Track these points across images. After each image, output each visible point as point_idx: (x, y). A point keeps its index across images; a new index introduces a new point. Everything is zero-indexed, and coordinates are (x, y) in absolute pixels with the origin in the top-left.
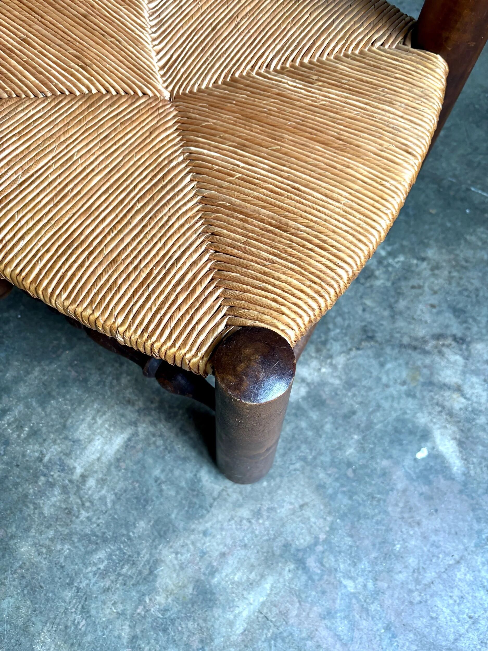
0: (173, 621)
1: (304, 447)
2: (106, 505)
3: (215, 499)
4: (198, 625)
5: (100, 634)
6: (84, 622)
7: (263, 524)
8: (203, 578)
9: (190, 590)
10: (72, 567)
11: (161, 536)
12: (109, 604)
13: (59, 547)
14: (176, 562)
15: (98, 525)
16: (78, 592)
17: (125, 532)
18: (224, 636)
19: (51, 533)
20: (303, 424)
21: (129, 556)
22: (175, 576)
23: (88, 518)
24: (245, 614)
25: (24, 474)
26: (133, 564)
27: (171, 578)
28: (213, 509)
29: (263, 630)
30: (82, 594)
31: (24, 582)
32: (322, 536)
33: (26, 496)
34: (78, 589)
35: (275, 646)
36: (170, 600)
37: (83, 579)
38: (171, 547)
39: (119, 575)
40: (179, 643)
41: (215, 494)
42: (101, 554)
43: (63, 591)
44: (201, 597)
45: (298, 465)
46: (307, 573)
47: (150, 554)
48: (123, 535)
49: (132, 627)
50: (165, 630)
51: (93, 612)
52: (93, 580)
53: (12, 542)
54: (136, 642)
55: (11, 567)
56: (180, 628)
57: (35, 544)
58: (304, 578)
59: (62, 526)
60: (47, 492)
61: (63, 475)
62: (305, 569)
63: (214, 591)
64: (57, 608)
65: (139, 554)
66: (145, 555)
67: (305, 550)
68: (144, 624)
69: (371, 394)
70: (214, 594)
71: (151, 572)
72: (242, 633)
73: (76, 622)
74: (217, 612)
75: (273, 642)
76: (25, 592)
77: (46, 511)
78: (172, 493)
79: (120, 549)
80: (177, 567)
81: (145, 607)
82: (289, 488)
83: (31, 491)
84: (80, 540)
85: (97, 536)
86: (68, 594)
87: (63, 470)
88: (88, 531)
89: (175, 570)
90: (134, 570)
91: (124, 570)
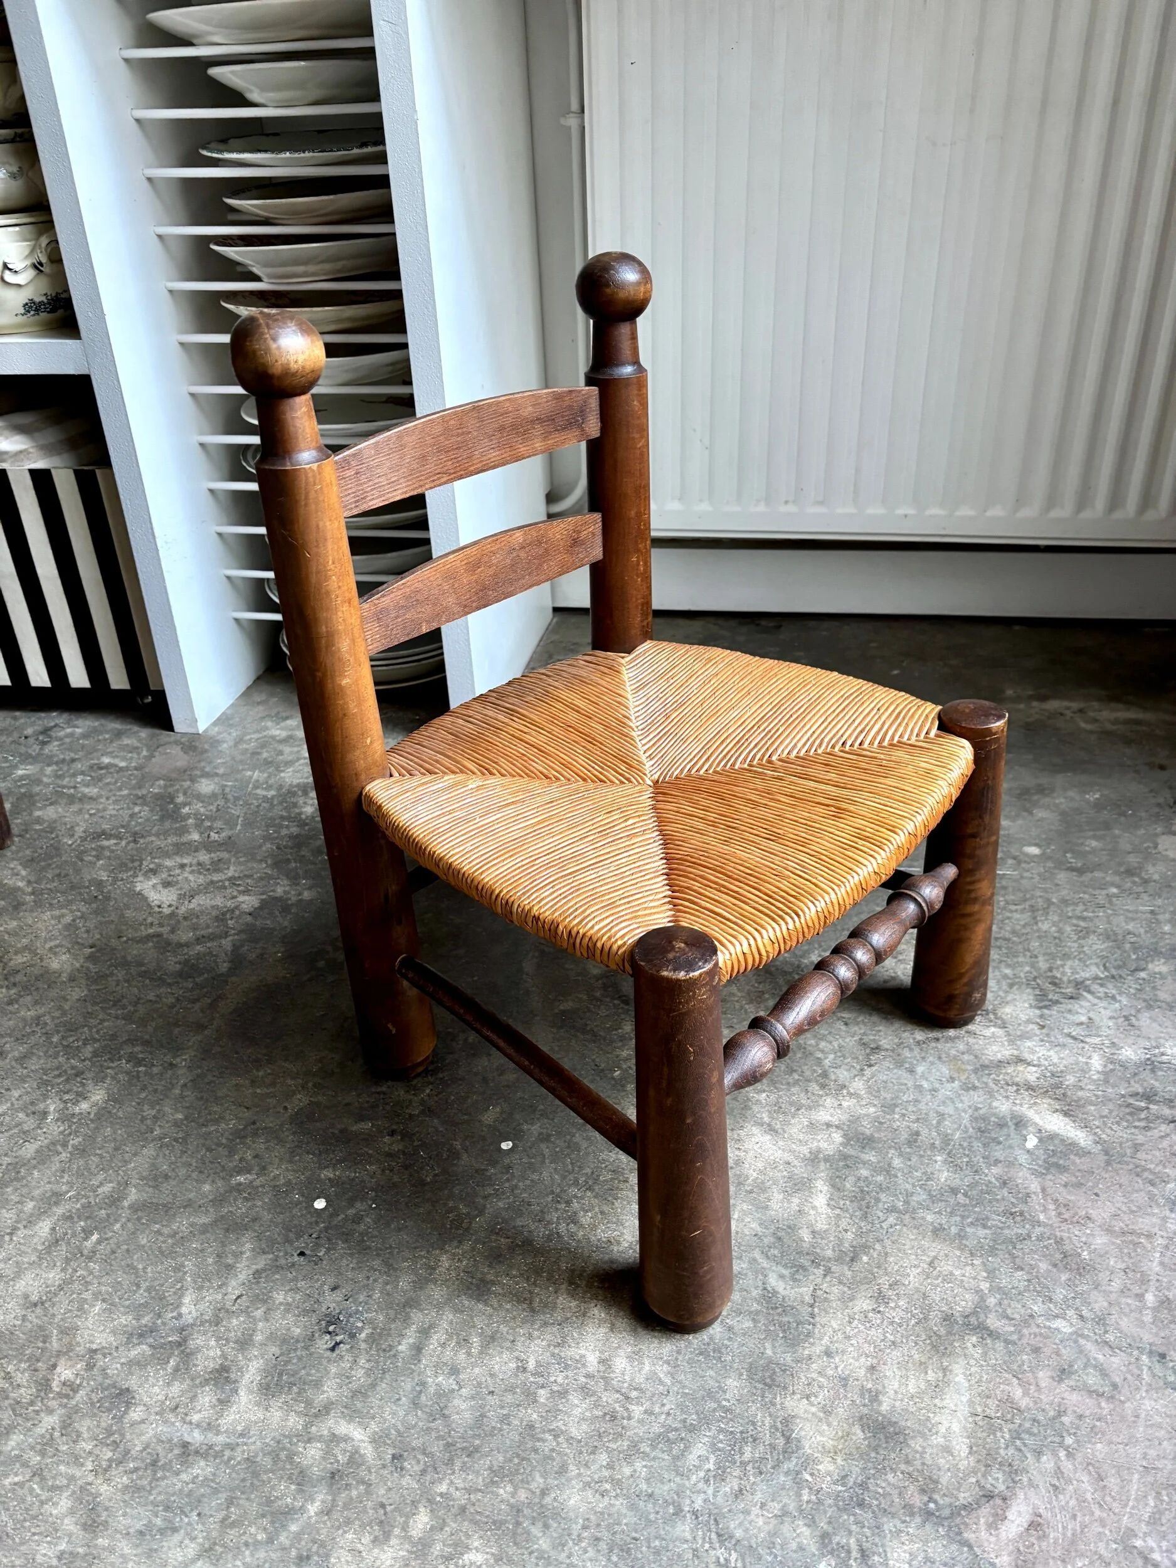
0: (863, 1486)
1: (883, 1196)
2: (661, 1382)
3: (812, 1306)
4: (902, 1473)
5: (770, 1559)
6: (734, 1555)
7: (897, 1306)
8: (865, 1411)
9: (858, 1434)
10: (666, 1488)
11: (770, 1387)
12: (756, 1510)
13: (627, 1471)
14: (814, 1409)
15: (668, 1414)
16: (697, 1518)
17: (714, 1405)
18: (949, 1470)
19: (603, 1459)
20: (864, 1173)
21: (742, 1432)
22: (825, 1427)
23: (646, 1412)
24: (956, 1427)
25: (509, 1398)
26: (755, 1440)
27: (821, 1434)
28: (817, 1319)
29: (994, 1434)
30: (706, 1517)
31: (603, 1546)
32: (985, 1286)
33: (531, 1427)
34: (695, 1514)
35: (1025, 1445)
36: (839, 1461)
37: (694, 1497)
38: (794, 1393)
39: (744, 1464)
40: (893, 1510)
41: (808, 1299)
42: (699, 1449)
43: (673, 1527)
44: (882, 1436)
45: (891, 1220)
46: (998, 1338)
47: (770, 1416)
48: (714, 1410)
49: (812, 1523)
50: (861, 1504)
51: (739, 1534)
52: (710, 1491)
53: (548, 1500)
54: (830, 1542)
55: (569, 1535)
56: (880, 1490)
57: (587, 1485)
58: (999, 1345)
59: (615, 1440)
60: (561, 1407)
61: (570, 1374)
62: (993, 1335)
63: (894, 1420)
64: (679, 1556)
65: (754, 1424)
66: (765, 1422)
67: (975, 1313)
68: (825, 1512)
69: (922, 1106)
70: (896, 1423)
71: (788, 1439)
72: (970, 1453)
73: (722, 1560)
74: (916, 1444)
75: (1018, 1442)
76: (615, 1558)
77: (575, 1432)
78: (748, 1324)
79: (721, 1431)
80: (822, 1415)
81: (811, 1489)
82: (899, 1250)
83: (535, 1416)
84: (653, 1447)
85: (676, 1430)
86: (684, 1529)
87: (567, 1367)
88: (656, 1429)
89: (820, 1420)
90: (761, 1448)
91: (747, 1456)
